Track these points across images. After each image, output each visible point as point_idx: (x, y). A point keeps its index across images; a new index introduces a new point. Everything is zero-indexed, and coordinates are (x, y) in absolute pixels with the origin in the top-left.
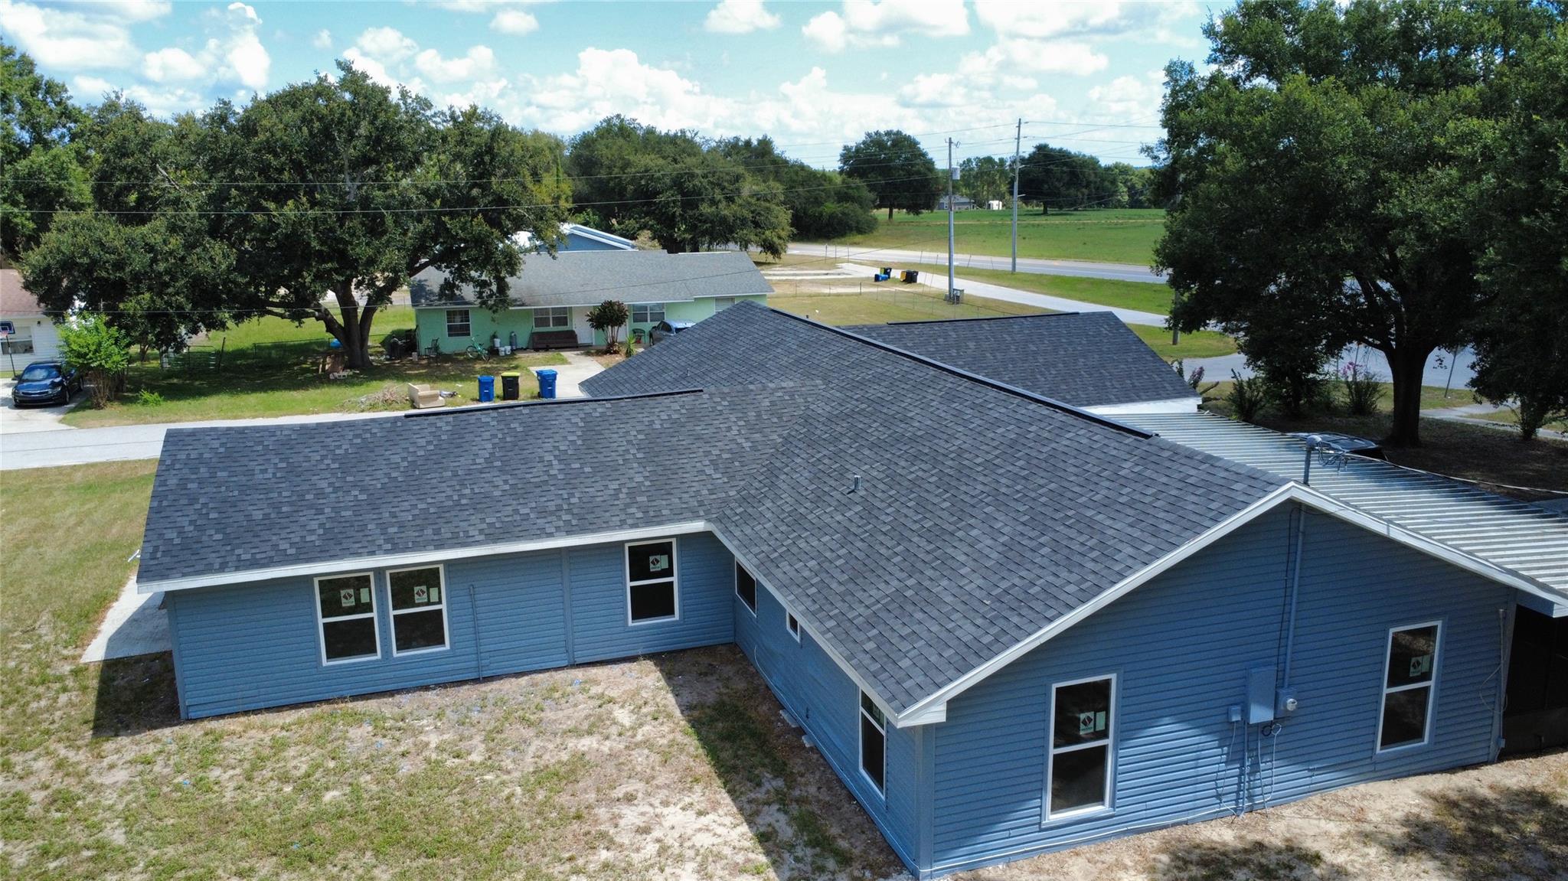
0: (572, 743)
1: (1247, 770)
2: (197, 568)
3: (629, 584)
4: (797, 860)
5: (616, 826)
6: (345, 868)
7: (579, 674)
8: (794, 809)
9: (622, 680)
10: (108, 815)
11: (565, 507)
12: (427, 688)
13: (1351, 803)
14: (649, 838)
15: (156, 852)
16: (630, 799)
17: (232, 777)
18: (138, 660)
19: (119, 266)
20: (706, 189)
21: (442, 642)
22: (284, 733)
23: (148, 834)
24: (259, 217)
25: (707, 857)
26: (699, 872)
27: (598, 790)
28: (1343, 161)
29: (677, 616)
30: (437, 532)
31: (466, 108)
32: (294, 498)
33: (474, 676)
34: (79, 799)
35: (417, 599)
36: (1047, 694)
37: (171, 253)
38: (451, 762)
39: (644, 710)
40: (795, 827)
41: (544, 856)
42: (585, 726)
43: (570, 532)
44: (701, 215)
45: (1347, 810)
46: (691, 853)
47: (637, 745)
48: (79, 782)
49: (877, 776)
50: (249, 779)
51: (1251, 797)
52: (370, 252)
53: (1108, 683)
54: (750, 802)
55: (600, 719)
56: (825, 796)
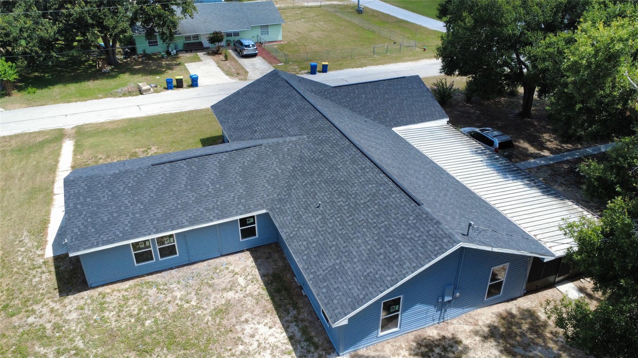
0: (225, 294)
1: (443, 312)
3: (240, 228)
4: (302, 348)
5: (243, 334)
8: (300, 324)
9: (240, 262)
10: (74, 334)
11: (216, 206)
13: (474, 317)
14: (254, 339)
16: (247, 321)
17: (113, 316)
21: (176, 253)
22: (126, 293)
23: (90, 343)
25: (273, 347)
26: (271, 354)
27: (236, 317)
29: (257, 236)
30: (171, 222)
32: (117, 209)
33: (188, 263)
34: (63, 327)
35: (166, 243)
36: (380, 305)
37: (28, 28)
38: (186, 306)
39: (248, 278)
40: (301, 333)
41: (222, 348)
42: (229, 286)
43: (218, 218)
45: (473, 320)
46: (268, 346)
47: (247, 295)
48: (61, 319)
50: (119, 316)
51: (443, 319)
53: (400, 298)
54: (286, 321)
55: (234, 283)
56: (310, 318)
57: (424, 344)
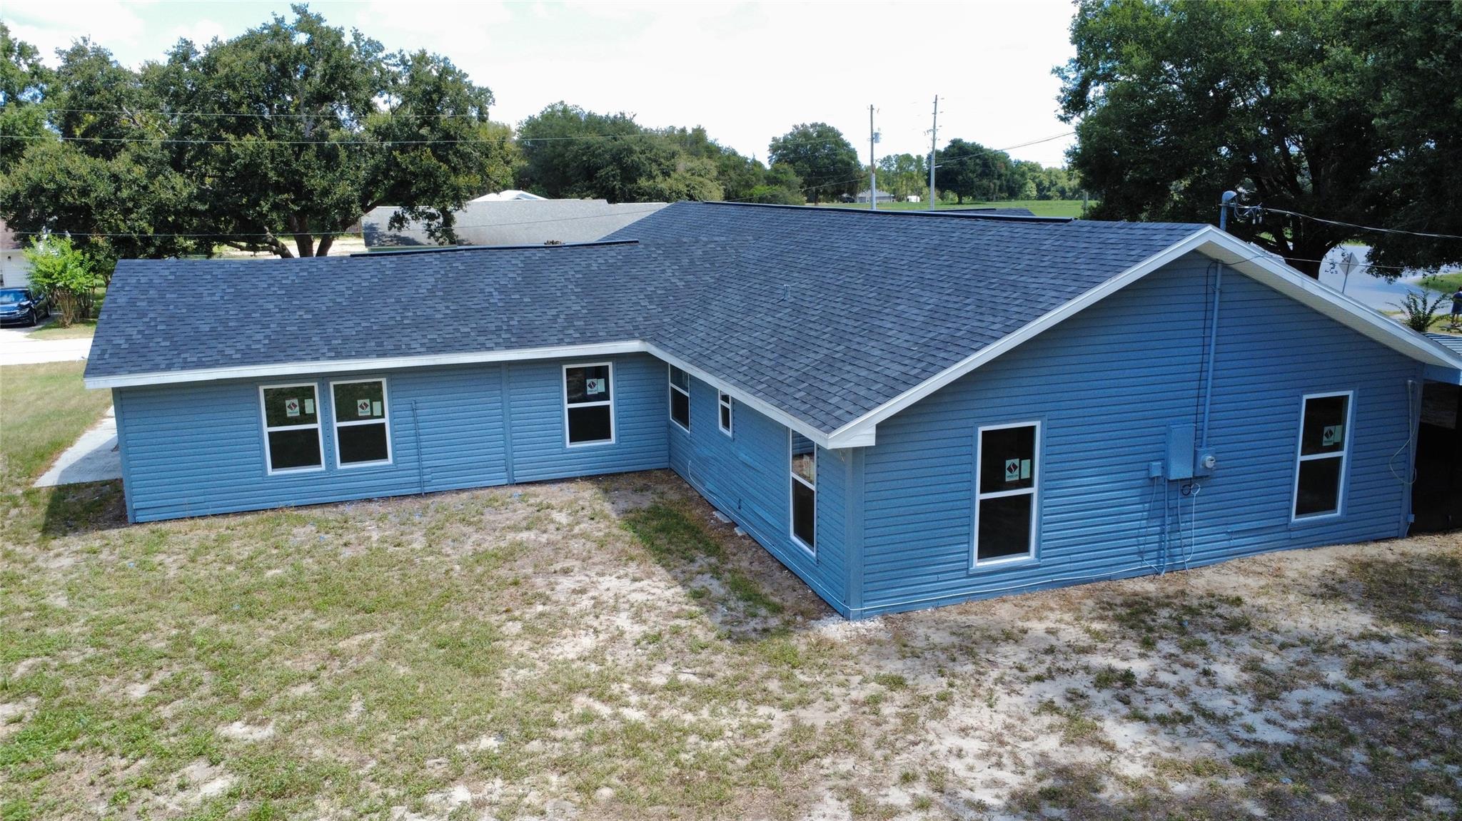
0: (510, 536)
1: (1168, 528)
2: (143, 367)
3: (567, 406)
4: (729, 609)
5: (553, 590)
6: (284, 620)
7: (519, 490)
8: (727, 575)
9: (560, 494)
10: (51, 588)
11: (505, 328)
12: (370, 500)
13: (1268, 564)
14: (584, 597)
15: (97, 613)
16: (566, 572)
17: (174, 561)
18: (89, 485)
19: (84, 192)
20: (644, 165)
21: (384, 456)
22: (229, 531)
23: (91, 600)
24: (218, 149)
25: (641, 609)
27: (536, 566)
28: (1245, 52)
29: (613, 440)
30: (380, 344)
31: (415, 52)
32: (241, 316)
33: (416, 490)
34: (24, 578)
35: (361, 412)
36: (974, 437)
37: (134, 181)
38: (391, 549)
39: (581, 513)
40: (728, 587)
41: (481, 609)
42: (524, 524)
43: (509, 347)
44: (640, 188)
45: (1264, 569)
46: (627, 606)
47: (574, 536)
48: (26, 567)
49: (808, 539)
50: (193, 561)
51: (1171, 556)
52: (325, 183)
53: (1032, 429)
54: (683, 572)
55: (539, 519)
56: (756, 567)
57: (1119, 600)
